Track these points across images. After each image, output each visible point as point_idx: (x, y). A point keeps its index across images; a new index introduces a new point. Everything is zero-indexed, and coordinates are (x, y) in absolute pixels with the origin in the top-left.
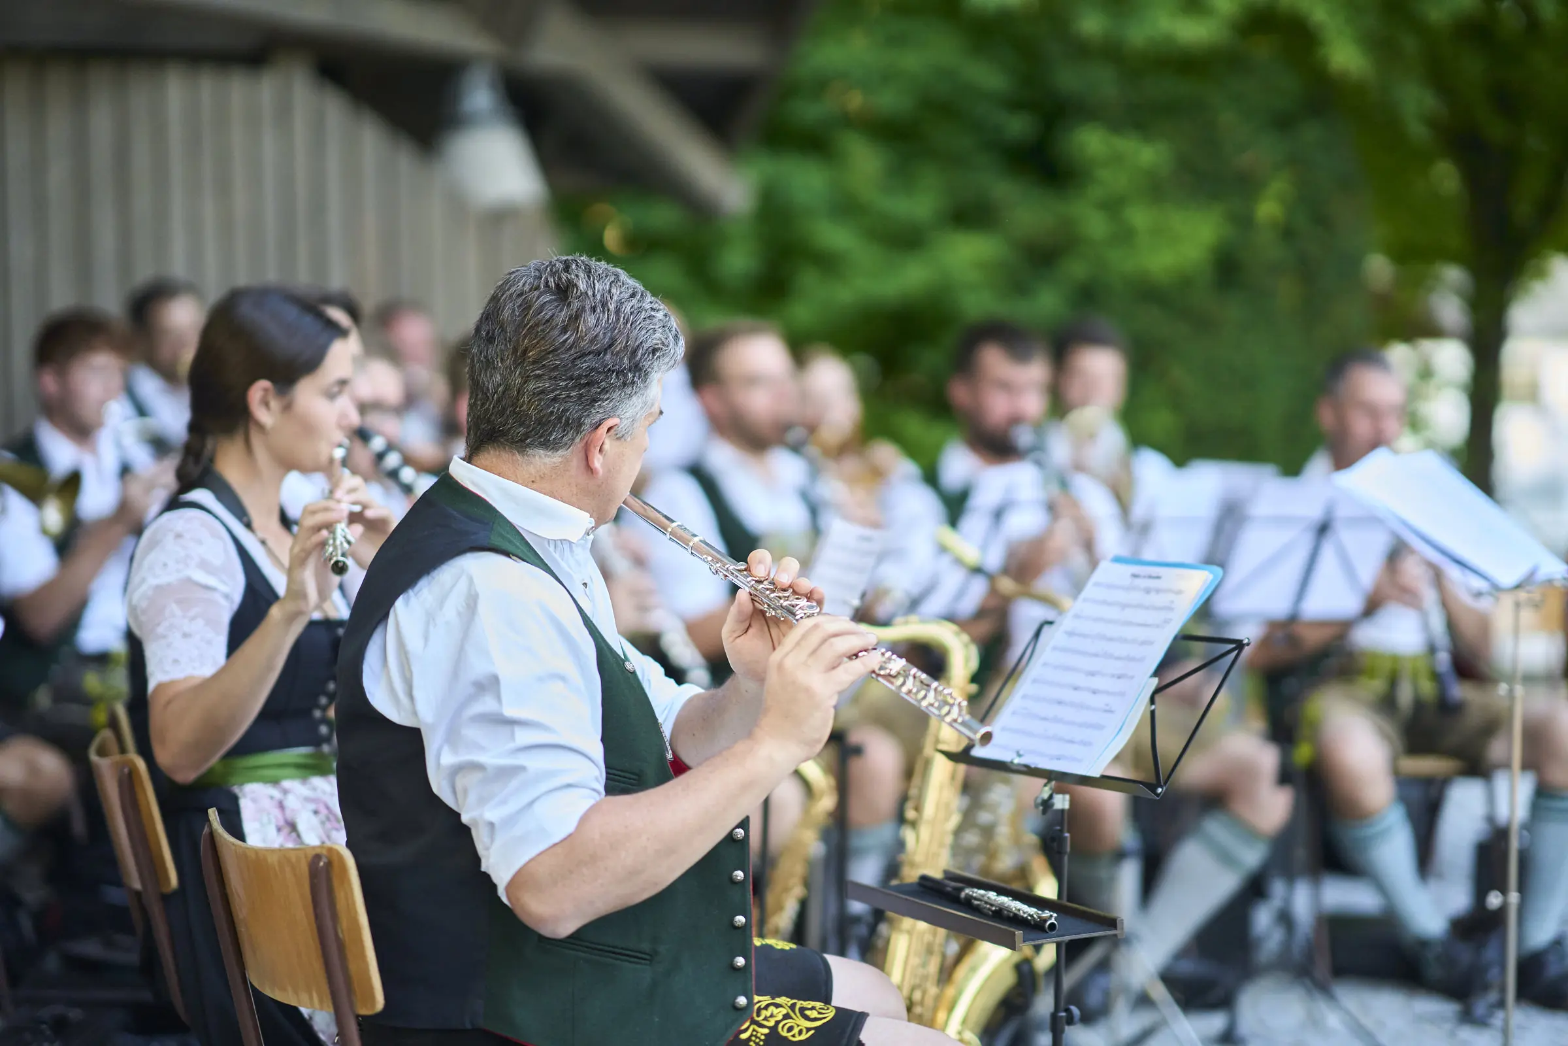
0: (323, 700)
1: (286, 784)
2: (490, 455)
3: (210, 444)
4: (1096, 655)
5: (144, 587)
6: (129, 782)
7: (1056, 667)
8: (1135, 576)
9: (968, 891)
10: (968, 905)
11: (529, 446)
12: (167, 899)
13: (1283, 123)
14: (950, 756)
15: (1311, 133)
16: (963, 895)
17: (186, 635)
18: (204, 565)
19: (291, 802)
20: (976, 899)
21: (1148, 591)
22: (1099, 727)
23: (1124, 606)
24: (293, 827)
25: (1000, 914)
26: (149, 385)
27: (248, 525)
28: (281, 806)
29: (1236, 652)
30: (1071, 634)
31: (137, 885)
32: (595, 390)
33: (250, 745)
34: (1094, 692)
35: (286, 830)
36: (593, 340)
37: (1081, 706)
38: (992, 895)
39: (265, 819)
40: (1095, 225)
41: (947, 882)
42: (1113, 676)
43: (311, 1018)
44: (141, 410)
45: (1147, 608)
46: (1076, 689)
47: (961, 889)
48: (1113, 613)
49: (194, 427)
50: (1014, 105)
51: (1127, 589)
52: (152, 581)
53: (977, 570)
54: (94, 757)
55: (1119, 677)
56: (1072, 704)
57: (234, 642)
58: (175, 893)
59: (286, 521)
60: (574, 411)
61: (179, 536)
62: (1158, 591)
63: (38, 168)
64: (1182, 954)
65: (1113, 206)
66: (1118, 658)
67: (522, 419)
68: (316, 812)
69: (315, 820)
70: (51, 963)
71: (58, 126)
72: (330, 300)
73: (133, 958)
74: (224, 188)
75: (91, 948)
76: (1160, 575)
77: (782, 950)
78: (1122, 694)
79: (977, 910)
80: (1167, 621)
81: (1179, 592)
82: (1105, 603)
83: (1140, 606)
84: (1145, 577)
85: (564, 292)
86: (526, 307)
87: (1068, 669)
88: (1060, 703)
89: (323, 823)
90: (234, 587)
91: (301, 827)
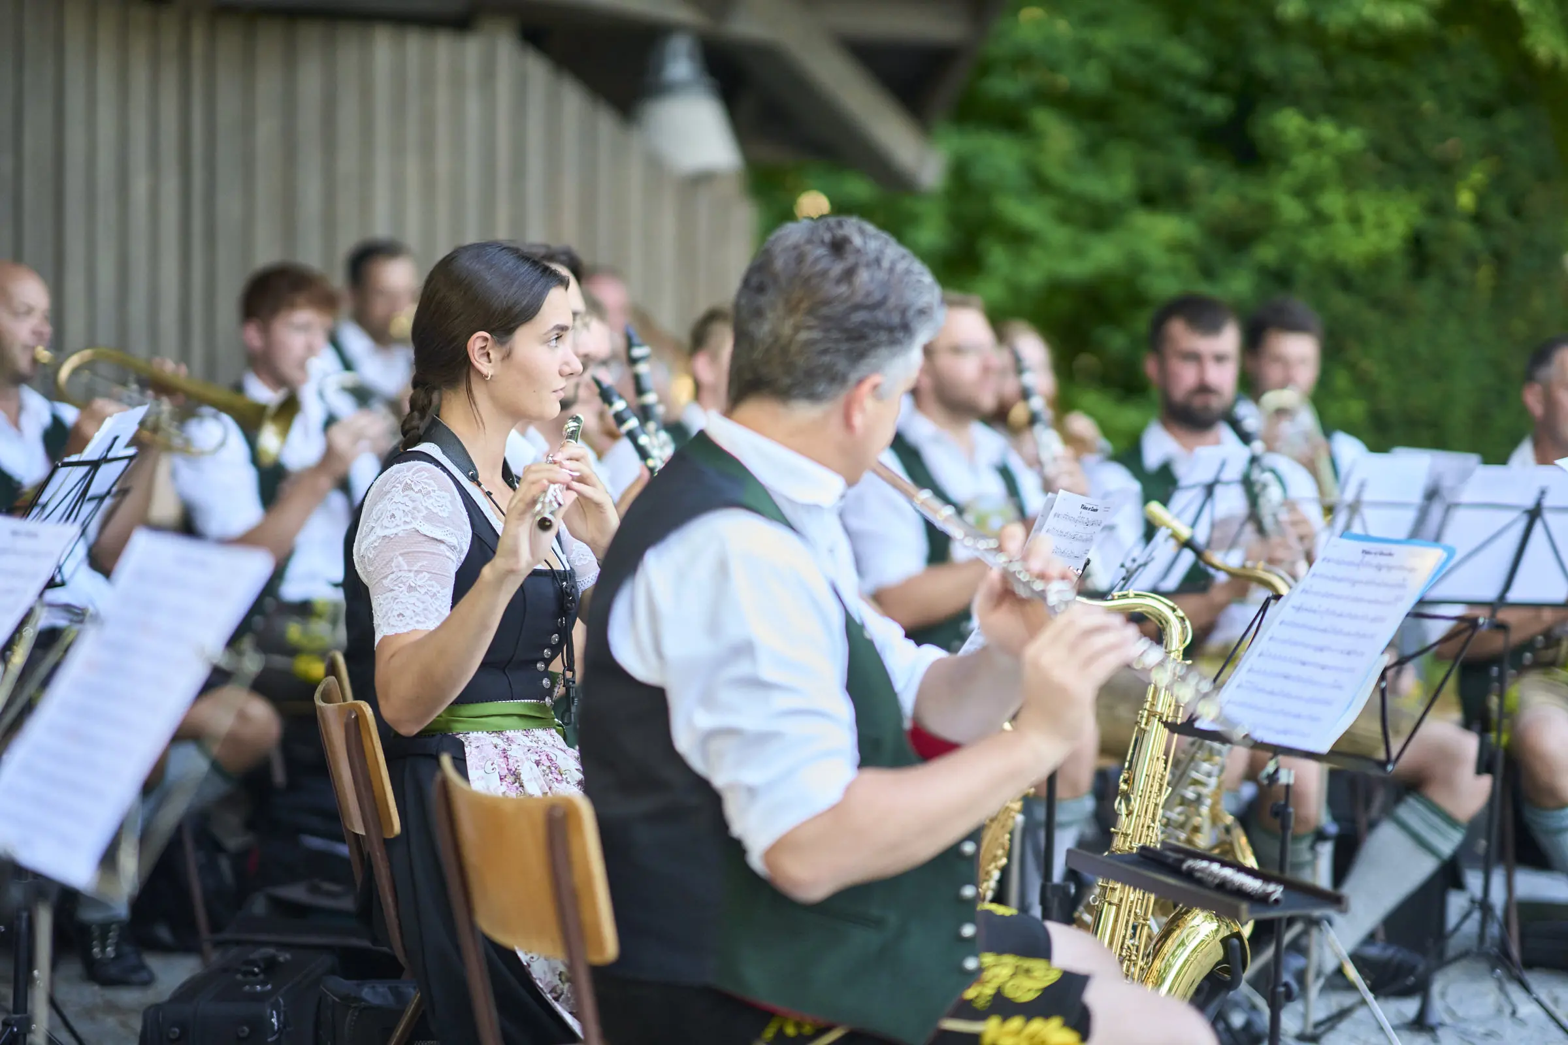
0: (547, 652)
1: (509, 733)
2: (753, 409)
3: (435, 397)
4: (1324, 631)
5: (372, 538)
6: (355, 727)
7: (1284, 642)
8: (1365, 552)
9: (1190, 863)
10: (1190, 875)
11: (796, 397)
12: (389, 844)
13: (1485, 111)
14: (1172, 727)
15: (1509, 121)
16: (1185, 866)
17: (411, 589)
18: (431, 518)
19: (515, 751)
20: (1198, 870)
21: (1379, 568)
22: (1327, 703)
23: (1354, 583)
24: (517, 777)
25: (1223, 886)
26: (356, 341)
27: (474, 479)
28: (505, 755)
29: (1466, 634)
30: (1298, 609)
31: (360, 831)
32: (863, 344)
33: (472, 695)
34: (1323, 668)
35: (510, 779)
36: (868, 294)
37: (1310, 682)
38: (1215, 867)
39: (489, 768)
40: (1291, 210)
41: (1169, 853)
42: (1342, 652)
43: (529, 965)
44: (347, 365)
45: (1379, 585)
46: (1304, 664)
47: (1182, 861)
48: (1343, 589)
49: (418, 382)
50: (1211, 86)
51: (1358, 565)
52: (380, 532)
53: (1188, 544)
54: (319, 703)
55: (1349, 653)
56: (1299, 679)
57: (459, 593)
58: (397, 838)
59: (508, 475)
60: (841, 364)
61: (407, 487)
62: (1390, 568)
63: (248, 125)
64: (1371, 938)
65: (1306, 191)
66: (1349, 634)
67: (789, 368)
68: (538, 763)
69: (537, 771)
70: (259, 906)
71: (268, 83)
72: (552, 257)
73: (347, 903)
74: (427, 149)
75: (297, 893)
76: (1393, 552)
77: (1002, 916)
78: (1351, 670)
79: (1200, 882)
80: (1399, 599)
81: (1412, 570)
82: (1334, 579)
83: (1369, 583)
84: (1375, 554)
85: (838, 247)
86: (800, 258)
87: (1295, 644)
88: (1286, 677)
89: (545, 774)
90: (462, 538)
91: (524, 777)
